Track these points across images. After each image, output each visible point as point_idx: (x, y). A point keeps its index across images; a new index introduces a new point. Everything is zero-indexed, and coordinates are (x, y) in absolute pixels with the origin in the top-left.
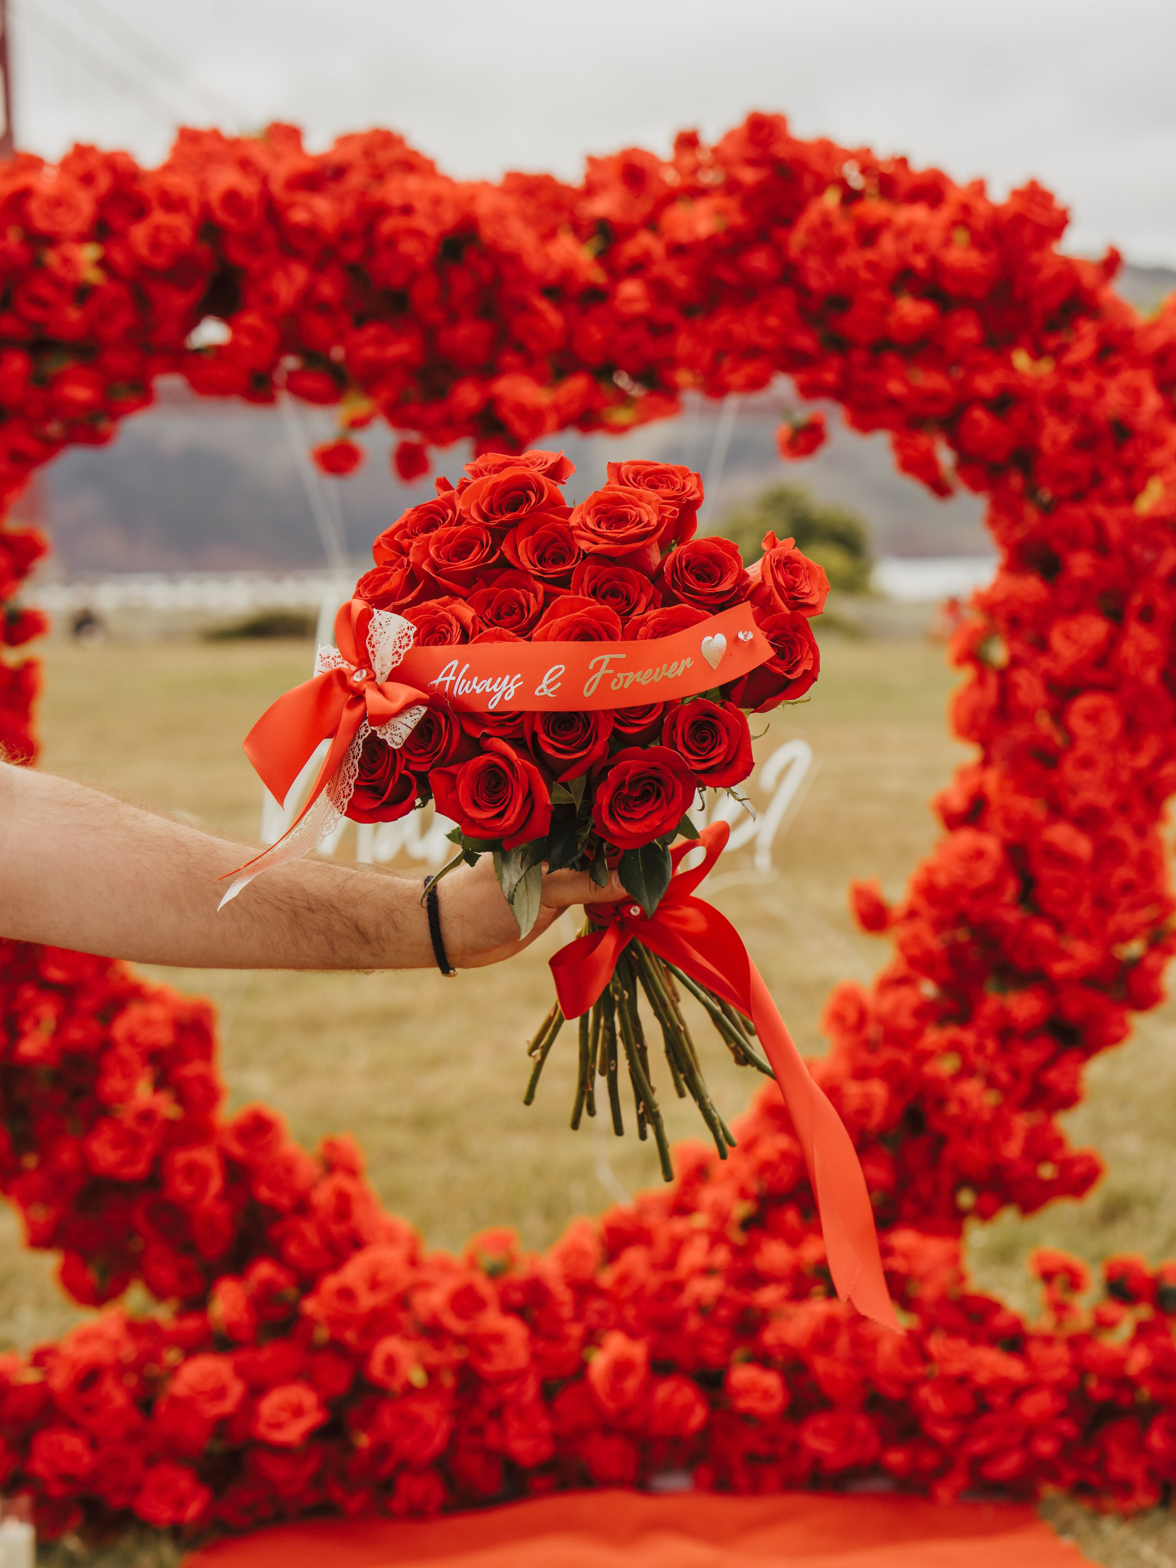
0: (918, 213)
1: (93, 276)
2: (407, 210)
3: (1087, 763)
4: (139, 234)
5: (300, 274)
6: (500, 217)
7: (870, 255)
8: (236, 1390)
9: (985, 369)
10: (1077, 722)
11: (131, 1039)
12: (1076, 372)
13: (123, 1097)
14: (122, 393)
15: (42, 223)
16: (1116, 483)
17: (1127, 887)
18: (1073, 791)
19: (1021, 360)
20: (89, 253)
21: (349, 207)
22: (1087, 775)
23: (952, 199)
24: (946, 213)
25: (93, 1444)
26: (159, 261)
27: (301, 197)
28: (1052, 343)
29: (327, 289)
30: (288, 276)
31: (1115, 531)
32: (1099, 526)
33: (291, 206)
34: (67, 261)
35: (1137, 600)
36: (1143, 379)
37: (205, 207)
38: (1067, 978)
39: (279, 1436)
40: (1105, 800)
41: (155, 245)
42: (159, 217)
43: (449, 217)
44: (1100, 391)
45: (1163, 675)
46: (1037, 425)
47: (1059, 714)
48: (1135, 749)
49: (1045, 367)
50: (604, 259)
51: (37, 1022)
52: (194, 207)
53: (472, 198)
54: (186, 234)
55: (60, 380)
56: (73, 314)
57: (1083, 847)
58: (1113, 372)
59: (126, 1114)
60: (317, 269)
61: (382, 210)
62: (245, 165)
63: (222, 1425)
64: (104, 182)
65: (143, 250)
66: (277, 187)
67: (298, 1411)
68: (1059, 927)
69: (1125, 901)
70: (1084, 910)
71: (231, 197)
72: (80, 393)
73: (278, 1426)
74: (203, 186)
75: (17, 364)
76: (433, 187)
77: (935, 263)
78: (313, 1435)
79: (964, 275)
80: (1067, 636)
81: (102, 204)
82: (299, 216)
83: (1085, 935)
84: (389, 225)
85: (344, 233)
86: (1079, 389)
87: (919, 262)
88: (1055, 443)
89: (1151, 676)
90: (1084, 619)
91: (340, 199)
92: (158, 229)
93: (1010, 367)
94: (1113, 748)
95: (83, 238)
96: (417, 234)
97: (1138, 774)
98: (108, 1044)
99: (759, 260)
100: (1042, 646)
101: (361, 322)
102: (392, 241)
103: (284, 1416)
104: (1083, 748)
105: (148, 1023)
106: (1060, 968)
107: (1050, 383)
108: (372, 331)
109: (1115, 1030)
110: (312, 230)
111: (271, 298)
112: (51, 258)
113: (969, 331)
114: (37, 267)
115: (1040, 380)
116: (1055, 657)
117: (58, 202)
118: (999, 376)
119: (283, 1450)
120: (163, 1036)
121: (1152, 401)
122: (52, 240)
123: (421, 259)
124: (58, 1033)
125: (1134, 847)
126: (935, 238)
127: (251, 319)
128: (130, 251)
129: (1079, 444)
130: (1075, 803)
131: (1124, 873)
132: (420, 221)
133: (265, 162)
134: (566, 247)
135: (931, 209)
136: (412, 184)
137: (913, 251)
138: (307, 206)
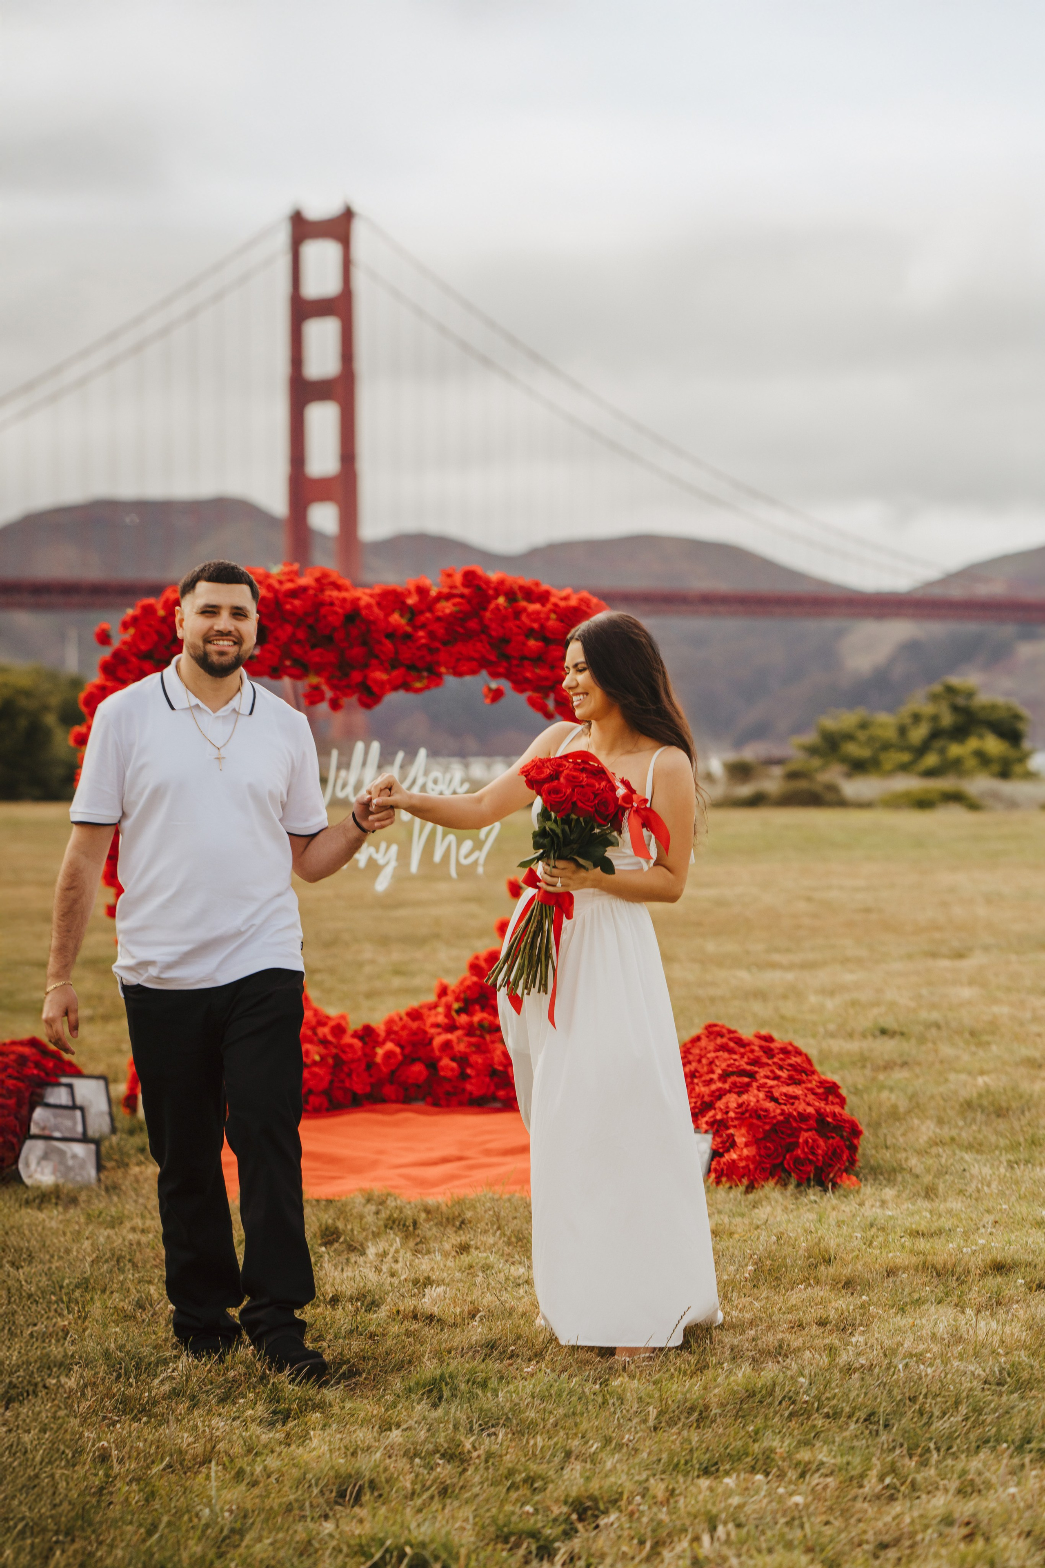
0: (537, 607)
2: (332, 604)
5: (289, 629)
6: (369, 606)
7: (518, 622)
21: (309, 603)
23: (553, 600)
24: (549, 606)
27: (289, 600)
29: (300, 635)
30: (284, 630)
33: (286, 602)
43: (348, 606)
50: (411, 622)
60: (296, 627)
61: (323, 604)
62: (269, 587)
66: (280, 595)
76: (344, 594)
77: (542, 627)
79: (555, 632)
82: (289, 607)
84: (324, 610)
85: (306, 613)
87: (536, 626)
91: (305, 600)
96: (336, 613)
99: (473, 624)
101: (314, 647)
102: (326, 616)
108: (317, 651)
110: (293, 612)
111: (277, 638)
123: (337, 624)
126: (543, 617)
127: (269, 646)
132: (336, 608)
133: (276, 585)
134: (396, 618)
135: (543, 605)
136: (335, 594)
137: (534, 621)
138: (292, 604)
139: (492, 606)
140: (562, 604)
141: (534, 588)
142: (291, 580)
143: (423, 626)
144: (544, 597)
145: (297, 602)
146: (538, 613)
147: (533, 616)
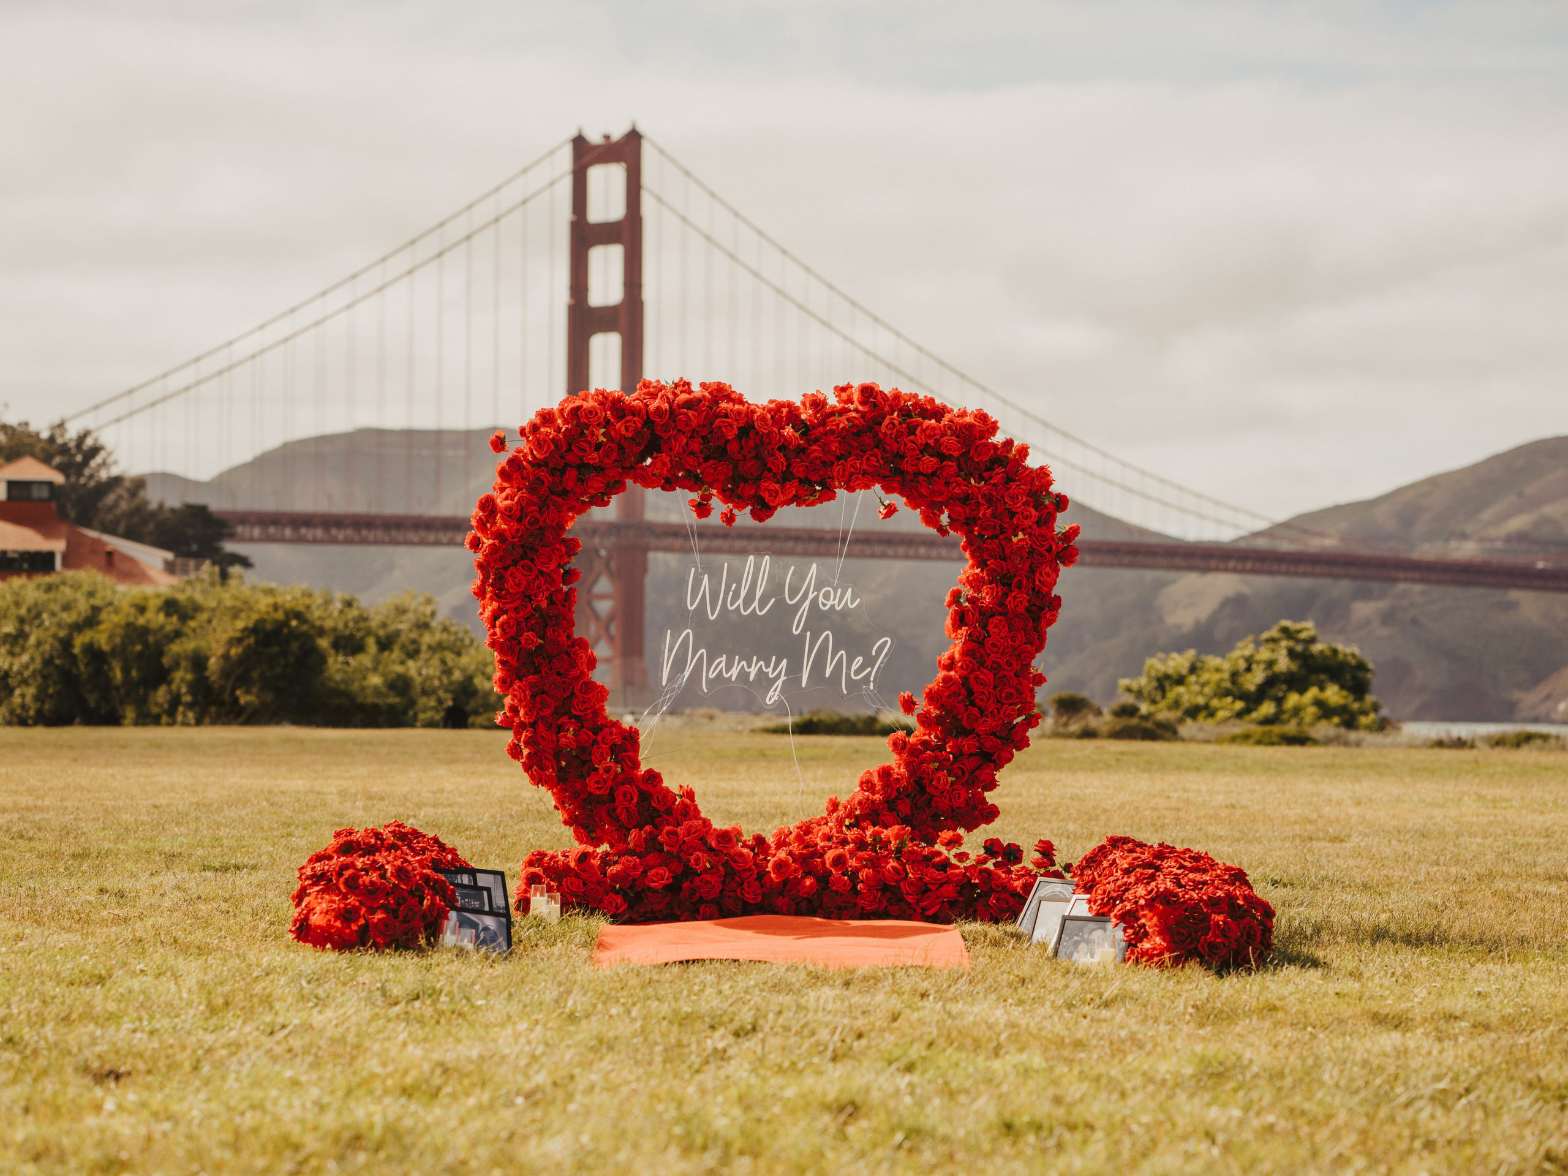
0: (932, 423)
1: (602, 439)
2: (726, 416)
3: (994, 645)
4: (621, 423)
5: (683, 440)
6: (763, 418)
7: (912, 437)
9: (958, 485)
10: (990, 627)
11: (604, 740)
12: (995, 486)
13: (600, 762)
14: (613, 486)
15: (585, 420)
16: (1009, 531)
17: (1009, 696)
20: (602, 431)
21: (703, 414)
22: (994, 650)
23: (947, 417)
24: (944, 422)
25: (585, 884)
26: (630, 435)
27: (684, 411)
28: (985, 474)
29: (694, 446)
30: (678, 441)
31: (1007, 551)
33: (681, 414)
34: (593, 434)
35: (1016, 579)
37: (648, 413)
38: (985, 733)
39: (655, 886)
40: (1002, 660)
41: (627, 429)
42: (629, 418)
43: (743, 419)
44: (1003, 495)
45: (1028, 611)
46: (978, 507)
47: (985, 625)
48: (1013, 640)
49: (983, 485)
50: (803, 436)
51: (569, 730)
52: (644, 413)
53: (753, 412)
54: (639, 425)
55: (588, 480)
56: (595, 454)
57: (991, 678)
58: (1009, 488)
59: (600, 768)
60: (690, 438)
61: (718, 415)
62: (664, 397)
65: (622, 430)
66: (675, 407)
67: (662, 877)
71: (658, 408)
72: (597, 485)
73: (654, 882)
74: (649, 407)
75: (572, 474)
76: (738, 406)
77: (937, 441)
78: (667, 888)
79: (950, 447)
80: (988, 593)
81: (608, 413)
82: (683, 418)
84: (719, 422)
85: (701, 425)
86: (995, 494)
87: (931, 442)
88: (984, 514)
89: (1021, 610)
91: (699, 412)
92: (628, 421)
93: (969, 484)
94: (1005, 638)
95: (599, 425)
96: (731, 425)
97: (1016, 649)
98: (595, 742)
99: (867, 439)
101: (707, 459)
102: (720, 428)
103: (657, 879)
104: (993, 638)
105: (611, 734)
106: (982, 728)
107: (983, 491)
108: (712, 463)
109: (1006, 756)
111: (671, 449)
112: (587, 432)
113: (953, 470)
115: (980, 490)
117: (590, 412)
118: (964, 487)
119: (656, 890)
120: (617, 740)
122: (587, 426)
123: (731, 436)
124: (575, 736)
125: (1014, 681)
126: (938, 432)
127: (662, 456)
128: (617, 431)
129: (994, 516)
130: (990, 661)
131: (1008, 690)
132: (730, 420)
133: (672, 397)
134: (788, 430)
135: (939, 421)
136: (730, 405)
137: (930, 437)
138: (686, 414)
139: (887, 421)
140: (959, 420)
141: (928, 404)
142: (685, 392)
143: (816, 441)
144: (939, 412)
145: (690, 413)
146: (934, 428)
147: (928, 432)
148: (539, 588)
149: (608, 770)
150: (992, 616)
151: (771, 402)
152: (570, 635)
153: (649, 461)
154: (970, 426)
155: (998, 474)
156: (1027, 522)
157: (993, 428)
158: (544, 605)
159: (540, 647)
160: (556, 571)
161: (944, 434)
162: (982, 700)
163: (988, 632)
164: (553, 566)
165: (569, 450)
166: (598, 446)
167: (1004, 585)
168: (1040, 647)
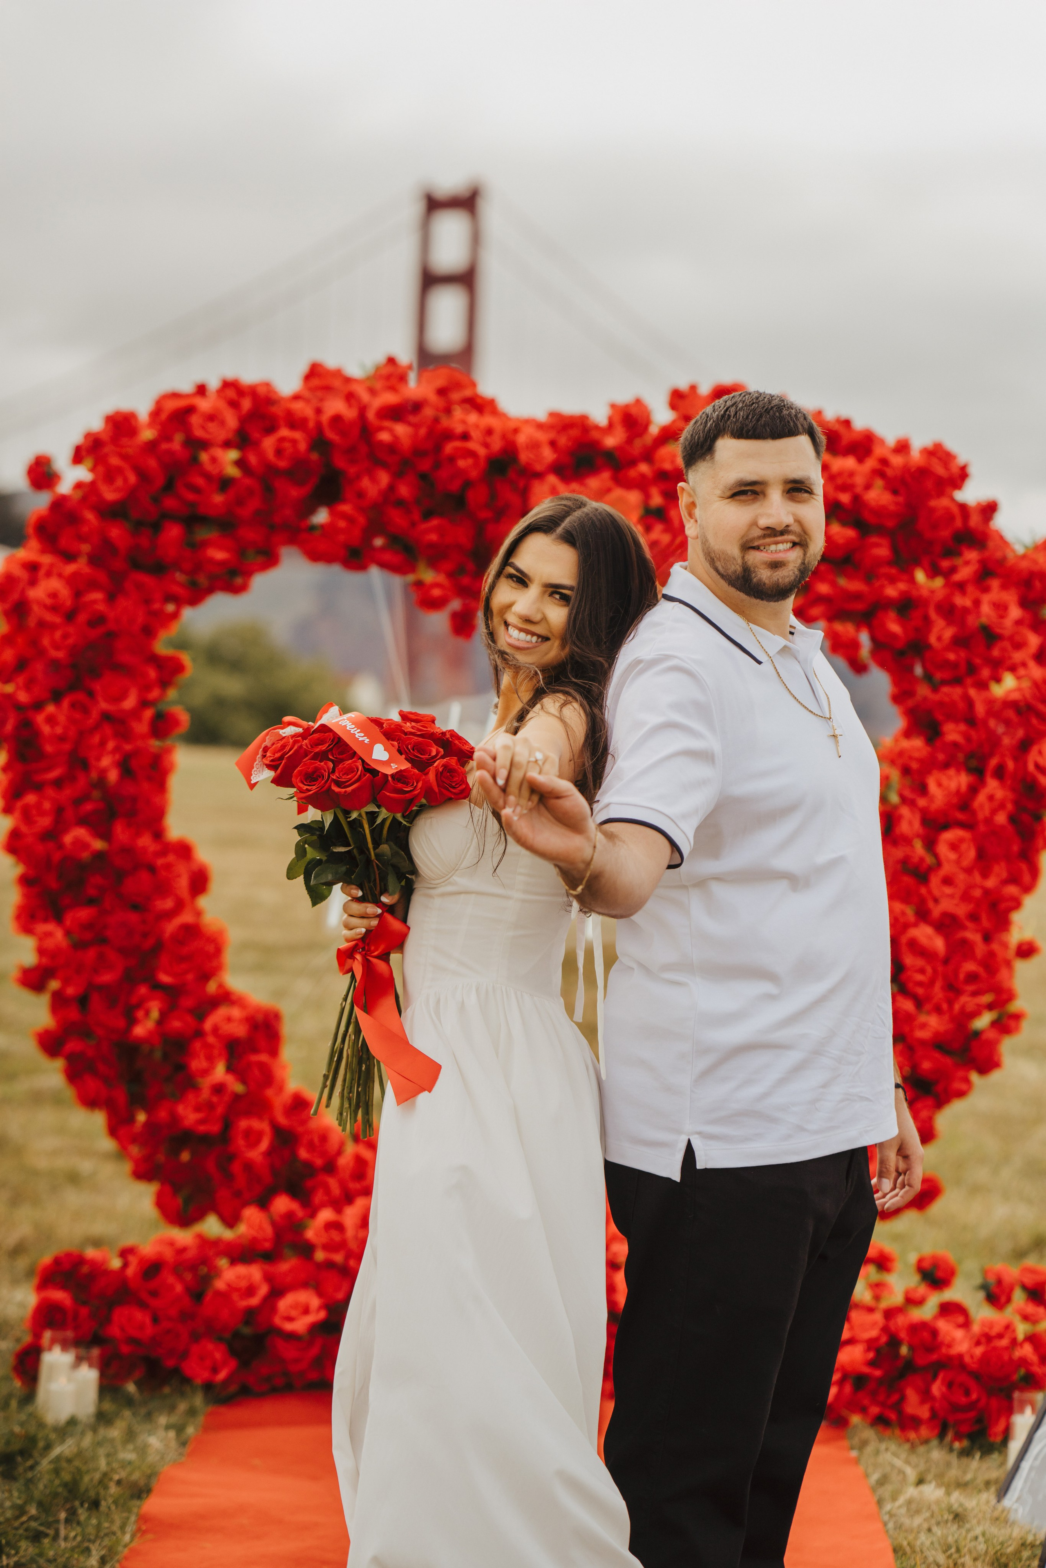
1: (232, 471)
2: (465, 436)
3: (948, 881)
4: (269, 444)
5: (384, 478)
6: (534, 446)
8: (264, 1290)
9: (893, 581)
10: (943, 849)
11: (215, 1030)
12: (961, 587)
13: (206, 1072)
14: (251, 557)
15: (199, 433)
16: (986, 673)
17: (972, 977)
18: (936, 901)
19: (920, 576)
20: (233, 455)
21: (423, 431)
22: (948, 890)
23: (878, 451)
24: (870, 463)
25: (155, 1319)
26: (282, 464)
27: (387, 424)
28: (945, 564)
29: (404, 490)
30: (374, 480)
31: (980, 709)
32: (970, 703)
33: (381, 429)
34: (214, 460)
35: (994, 762)
36: (1010, 598)
37: (319, 424)
38: (922, 1042)
39: (289, 1326)
40: (961, 910)
41: (279, 452)
42: (284, 432)
43: (497, 444)
44: (977, 603)
45: (1011, 818)
46: (928, 623)
47: (930, 844)
48: (985, 875)
49: (939, 582)
51: (147, 1013)
52: (311, 424)
53: (516, 431)
54: (302, 446)
55: (205, 544)
56: (218, 498)
57: (939, 944)
58: (986, 590)
59: (205, 1083)
60: (397, 475)
61: (448, 435)
62: (350, 397)
63: (250, 1315)
64: (246, 404)
65: (270, 454)
66: (371, 415)
67: (306, 1311)
68: (919, 1003)
69: (970, 988)
70: (938, 992)
71: (337, 419)
72: (219, 555)
73: (290, 1319)
74: (319, 411)
75: (174, 531)
76: (488, 420)
77: (857, 499)
78: (314, 1328)
79: (880, 511)
80: (940, 785)
81: (245, 421)
82: (384, 436)
83: (938, 1010)
84: (450, 447)
85: (418, 451)
86: (961, 601)
88: (939, 639)
89: (1001, 818)
90: (952, 772)
91: (416, 426)
92: (282, 440)
93: (912, 580)
94: (968, 871)
95: (227, 445)
96: (472, 454)
97: (986, 892)
98: (200, 1033)
100: (923, 790)
101: (428, 514)
102: (452, 459)
103: (293, 1313)
104: (947, 869)
105: (229, 1019)
106: (921, 1034)
107: (940, 595)
108: (435, 522)
109: (958, 1085)
110: (393, 448)
111: (361, 494)
112: (204, 457)
113: (882, 551)
114: (194, 461)
115: (932, 592)
116: (932, 799)
117: (211, 417)
118: (902, 586)
119: (292, 1336)
120: (239, 1030)
121: (1015, 612)
122: (205, 445)
123: (474, 474)
124: (160, 1022)
125: (980, 949)
126: (859, 480)
127: (346, 508)
128: (261, 455)
129: (957, 642)
130: (936, 911)
131: (970, 966)
132: (472, 445)
133: (365, 397)
135: (861, 460)
136: (473, 418)
138: (391, 431)
140: (897, 461)
141: (842, 430)
142: (393, 389)
145: (401, 429)
146: (851, 474)
147: (839, 481)
148: (103, 743)
149: (219, 1089)
150: (946, 827)
151: (553, 415)
152: (158, 833)
153: (321, 517)
154: (923, 472)
155: (967, 563)
156: (1018, 656)
157: (961, 476)
158: (113, 776)
159: (98, 855)
160: (136, 713)
161: (868, 487)
162: (920, 984)
163: (936, 856)
164: (130, 703)
165: (169, 486)
166: (225, 483)
167: (969, 771)
168: (1028, 888)
